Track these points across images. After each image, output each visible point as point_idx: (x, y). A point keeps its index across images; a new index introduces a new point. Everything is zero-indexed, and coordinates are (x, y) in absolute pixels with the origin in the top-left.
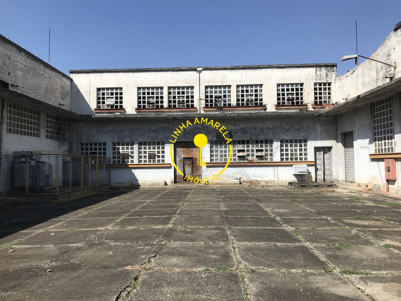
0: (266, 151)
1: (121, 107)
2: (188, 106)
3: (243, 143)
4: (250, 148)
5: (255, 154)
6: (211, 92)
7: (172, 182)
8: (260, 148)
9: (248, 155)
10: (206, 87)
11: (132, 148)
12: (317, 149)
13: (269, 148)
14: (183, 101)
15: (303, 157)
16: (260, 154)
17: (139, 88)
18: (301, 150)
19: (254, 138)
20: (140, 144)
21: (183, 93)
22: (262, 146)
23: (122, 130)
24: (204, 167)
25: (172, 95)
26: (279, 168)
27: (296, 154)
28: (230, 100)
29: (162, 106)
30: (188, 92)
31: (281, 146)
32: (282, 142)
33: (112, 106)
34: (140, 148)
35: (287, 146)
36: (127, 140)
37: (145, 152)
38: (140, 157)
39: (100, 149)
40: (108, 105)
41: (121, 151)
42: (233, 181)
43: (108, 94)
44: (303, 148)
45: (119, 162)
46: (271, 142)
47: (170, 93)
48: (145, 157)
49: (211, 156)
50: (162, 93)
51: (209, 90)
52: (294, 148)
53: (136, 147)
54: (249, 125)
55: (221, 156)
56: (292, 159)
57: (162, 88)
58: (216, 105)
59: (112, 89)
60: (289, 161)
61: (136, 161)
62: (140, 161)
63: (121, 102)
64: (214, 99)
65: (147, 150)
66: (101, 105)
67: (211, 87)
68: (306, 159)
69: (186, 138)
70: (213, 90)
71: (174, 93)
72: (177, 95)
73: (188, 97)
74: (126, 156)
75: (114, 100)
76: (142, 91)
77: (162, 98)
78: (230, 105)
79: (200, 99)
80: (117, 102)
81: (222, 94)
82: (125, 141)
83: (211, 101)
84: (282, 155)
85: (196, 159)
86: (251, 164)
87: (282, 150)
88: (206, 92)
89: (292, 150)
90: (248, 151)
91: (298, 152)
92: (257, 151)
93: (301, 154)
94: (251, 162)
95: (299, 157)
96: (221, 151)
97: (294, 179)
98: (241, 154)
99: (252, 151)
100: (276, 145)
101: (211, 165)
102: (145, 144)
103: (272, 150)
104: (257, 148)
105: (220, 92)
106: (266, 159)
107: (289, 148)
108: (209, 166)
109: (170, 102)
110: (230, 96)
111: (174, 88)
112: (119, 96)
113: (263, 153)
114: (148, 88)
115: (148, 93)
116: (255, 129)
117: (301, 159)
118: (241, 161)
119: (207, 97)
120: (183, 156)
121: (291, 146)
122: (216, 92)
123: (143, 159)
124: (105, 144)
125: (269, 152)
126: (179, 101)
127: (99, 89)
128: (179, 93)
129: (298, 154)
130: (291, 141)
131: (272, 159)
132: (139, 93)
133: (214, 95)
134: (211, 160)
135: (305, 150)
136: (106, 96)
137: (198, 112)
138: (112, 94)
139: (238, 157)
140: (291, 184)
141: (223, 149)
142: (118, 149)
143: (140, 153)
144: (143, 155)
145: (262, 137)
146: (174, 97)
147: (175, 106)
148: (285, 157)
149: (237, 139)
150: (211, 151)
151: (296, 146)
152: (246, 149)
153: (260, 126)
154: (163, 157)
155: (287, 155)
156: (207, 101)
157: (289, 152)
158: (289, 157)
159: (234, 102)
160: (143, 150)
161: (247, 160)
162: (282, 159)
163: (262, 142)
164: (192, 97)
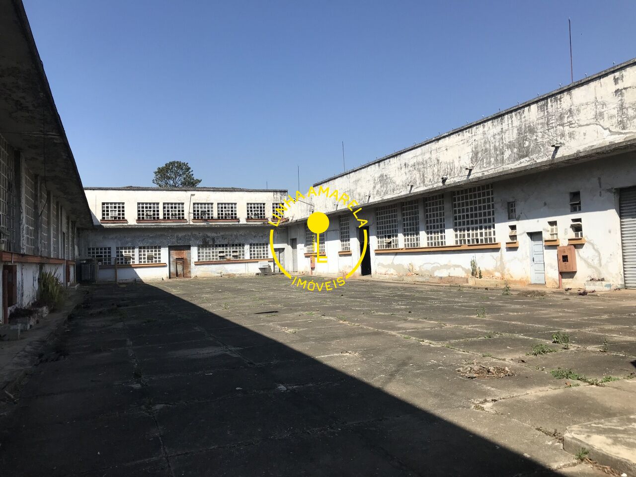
0: (240, 252)
1: (123, 218)
2: (179, 218)
3: (223, 246)
4: (228, 250)
5: (232, 254)
6: (198, 207)
7: (167, 278)
8: (235, 250)
9: (227, 255)
10: (194, 204)
11: (133, 252)
12: (276, 250)
13: (242, 250)
14: (176, 214)
15: (265, 255)
16: (235, 254)
17: (139, 204)
18: (264, 251)
19: (231, 243)
20: (140, 248)
21: (175, 208)
22: (236, 249)
23: (125, 237)
24: (193, 265)
25: (166, 209)
26: (249, 264)
27: (261, 254)
28: (212, 214)
29: (158, 218)
30: (179, 207)
31: (251, 248)
32: (251, 245)
33: (115, 218)
34: (140, 252)
35: (254, 248)
36: (130, 245)
37: (144, 255)
38: (140, 258)
39: (105, 252)
40: (112, 217)
41: (124, 254)
42: (216, 275)
43: (111, 207)
44: (265, 249)
45: (122, 263)
46: (243, 245)
47: (164, 208)
48: (144, 258)
49: (199, 256)
50: (158, 207)
51: (196, 206)
52: (259, 249)
53: (137, 250)
54: (227, 233)
55: (206, 256)
56: (258, 257)
57: (158, 204)
58: (202, 218)
59: (115, 203)
60: (256, 258)
61: (137, 262)
62: (140, 262)
63: (123, 214)
64: (200, 212)
65: (146, 253)
66: (106, 216)
67: (198, 204)
68: (267, 257)
69: (179, 243)
70: (200, 206)
71: (168, 207)
72: (170, 209)
73: (179, 211)
74: (128, 258)
75: (117, 212)
76: (141, 206)
77: (158, 211)
78: (212, 217)
79: (190, 213)
80: (119, 214)
81: (207, 209)
82: (127, 245)
83: (198, 214)
84: (251, 254)
85: (186, 259)
86: (229, 262)
87: (251, 251)
88: (194, 208)
89: (257, 251)
90: (226, 252)
91: (262, 252)
92: (233, 252)
93: (264, 254)
94: (229, 260)
95: (262, 255)
96: (206, 253)
97: (259, 271)
98: (222, 254)
99: (230, 252)
100: (247, 247)
101: (198, 263)
102: (144, 248)
103: (243, 251)
104: (233, 250)
105: (205, 208)
106: (239, 258)
107: (256, 249)
108: (197, 264)
109: (165, 214)
110: (212, 211)
111: (168, 204)
112: (121, 209)
113: (238, 254)
114: (146, 204)
115: (146, 208)
116: (231, 236)
117: (264, 257)
118: (222, 260)
119: (194, 211)
120: (175, 257)
121: (257, 248)
122: (201, 208)
123: (143, 260)
124: (109, 248)
125: (242, 253)
126: (172, 214)
127: (103, 204)
128: (172, 208)
129: (262, 254)
130: (257, 245)
131: (244, 258)
132: (139, 207)
133: (200, 209)
134: (199, 260)
135: (267, 251)
136: (110, 209)
137: (188, 224)
138: (115, 207)
139: (219, 257)
140: (258, 274)
141: (208, 251)
142: (121, 252)
143: (140, 255)
144: (142, 257)
145: (237, 242)
146: (168, 211)
147: (168, 218)
148: (253, 256)
149: (219, 243)
150: (199, 253)
151: (260, 248)
152: (225, 250)
153: (235, 233)
154: (159, 258)
155: (254, 254)
156: (194, 214)
157: (256, 253)
158: (256, 256)
159: (215, 215)
160: (142, 253)
161: (226, 259)
162: (251, 258)
163: (236, 245)
164: (183, 211)
